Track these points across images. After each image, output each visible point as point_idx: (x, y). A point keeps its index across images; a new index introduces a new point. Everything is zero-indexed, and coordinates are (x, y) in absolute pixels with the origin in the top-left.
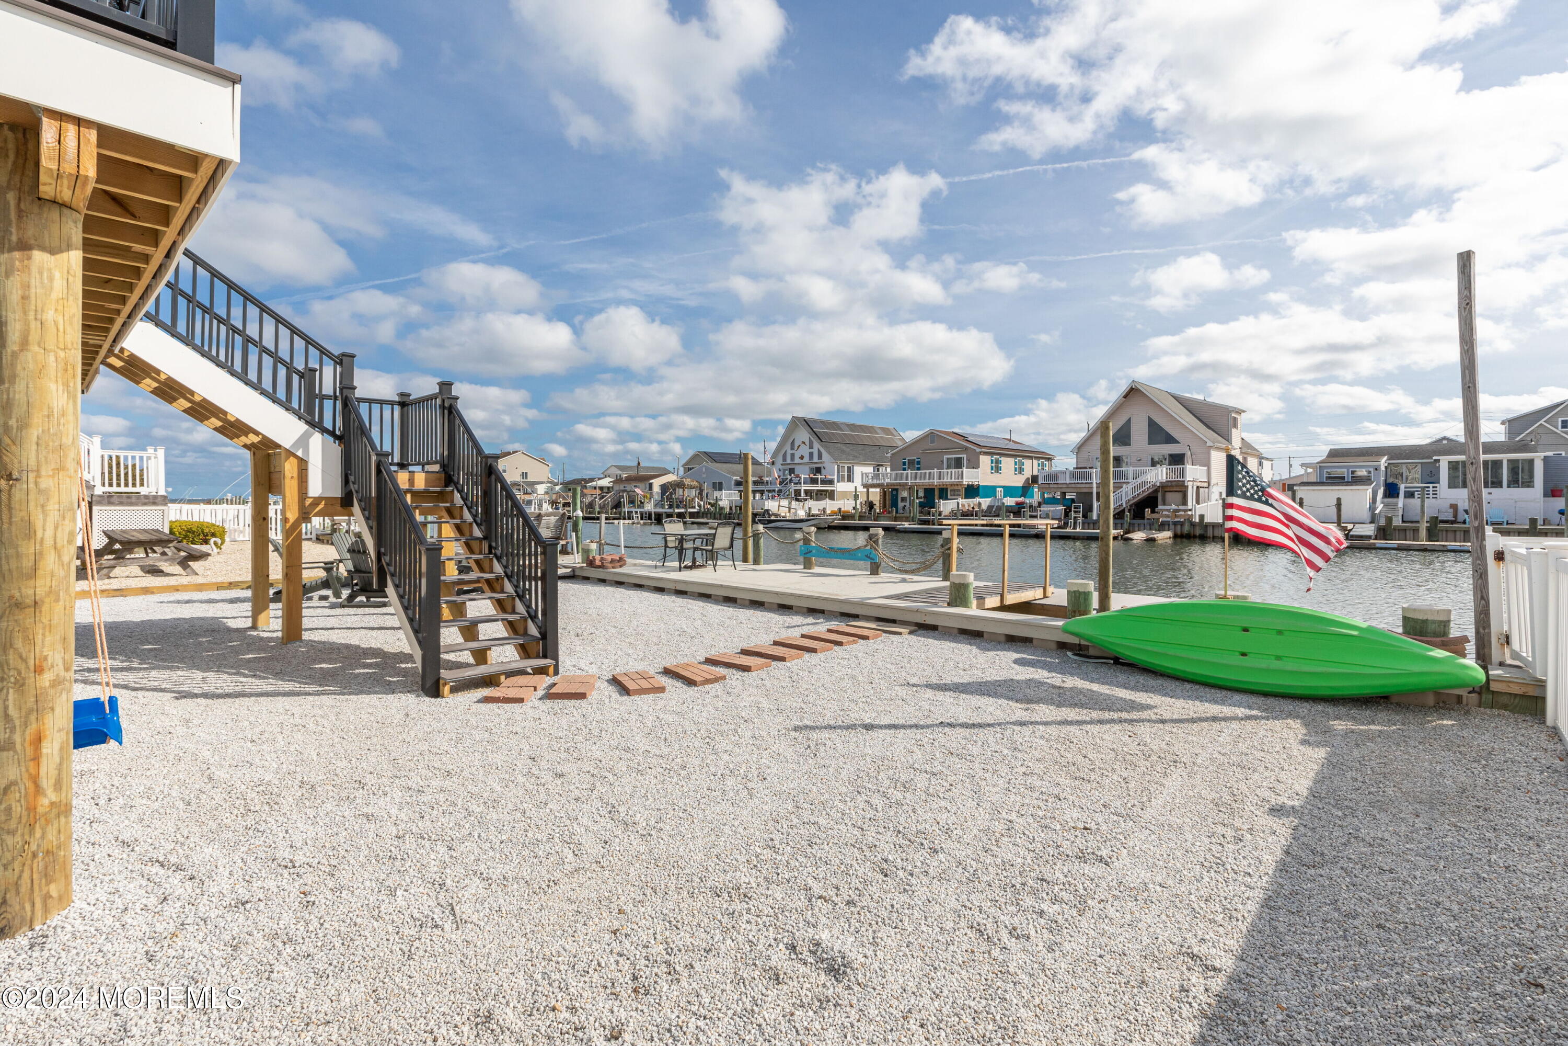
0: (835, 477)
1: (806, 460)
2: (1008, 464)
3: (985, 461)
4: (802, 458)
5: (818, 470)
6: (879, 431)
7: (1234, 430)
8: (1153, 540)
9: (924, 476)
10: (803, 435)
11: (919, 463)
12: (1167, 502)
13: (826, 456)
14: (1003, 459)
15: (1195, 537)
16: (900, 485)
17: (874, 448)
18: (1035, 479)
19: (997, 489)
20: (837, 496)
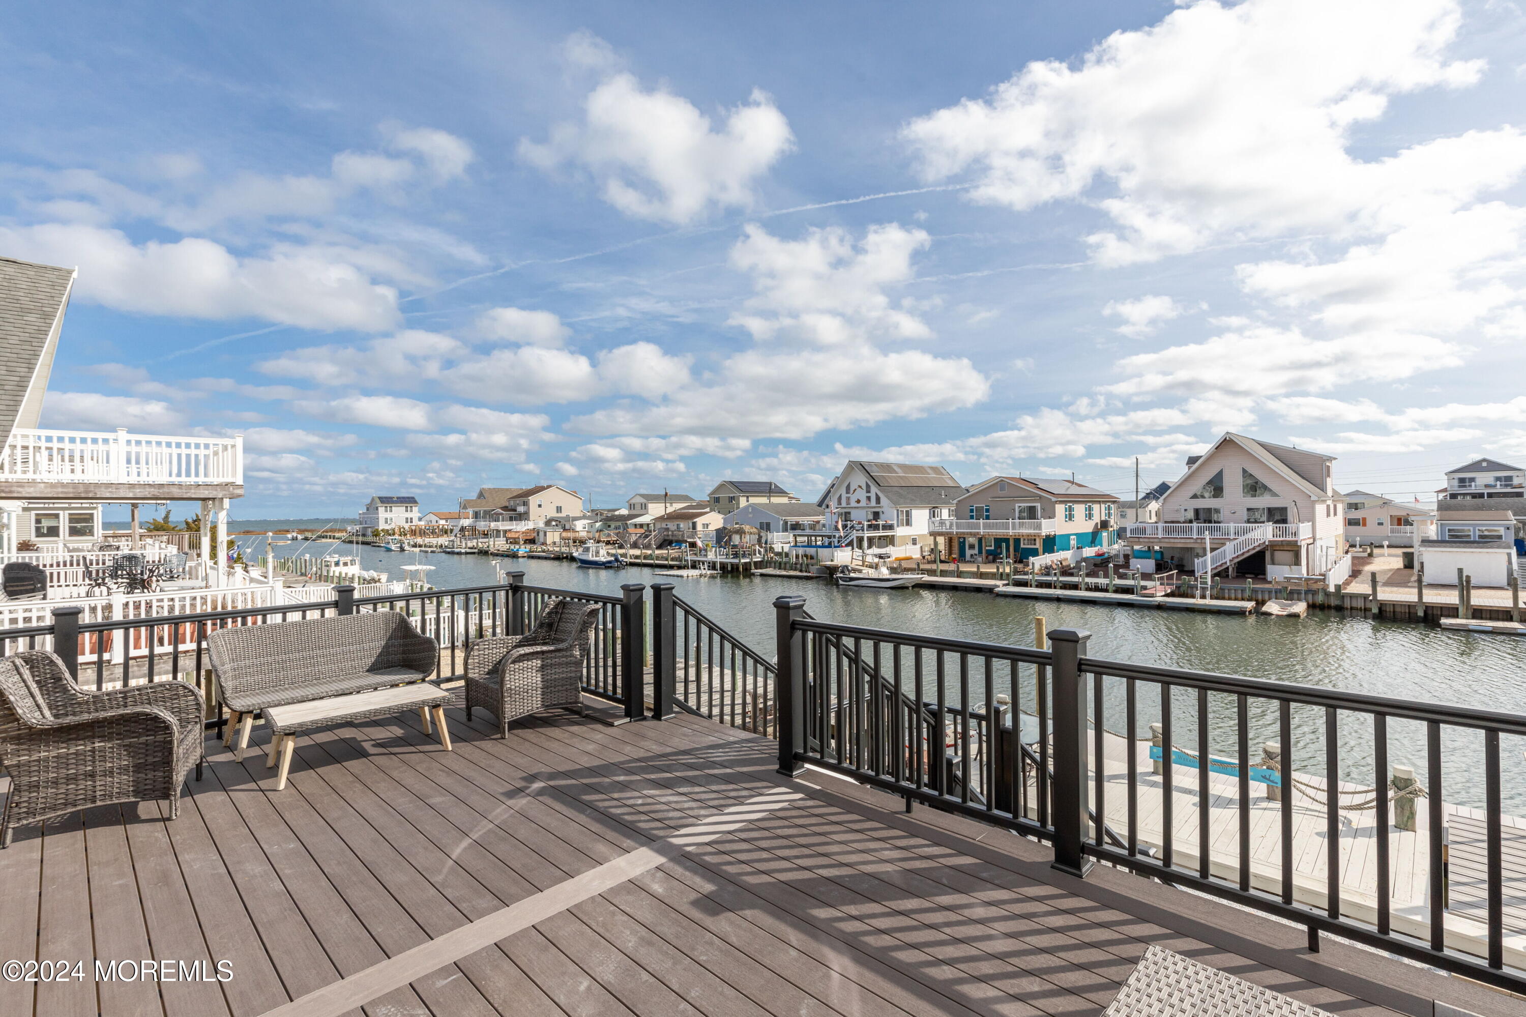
0: (895, 522)
1: (864, 503)
2: (1079, 510)
3: (1060, 509)
4: (858, 501)
5: (876, 515)
6: (929, 471)
7: (1327, 478)
8: (1296, 616)
9: (996, 526)
10: (859, 480)
11: (987, 510)
12: (1276, 561)
13: (884, 500)
14: (1076, 506)
15: (1329, 609)
16: (967, 533)
17: (928, 489)
18: (1104, 525)
19: (1072, 537)
20: (897, 541)
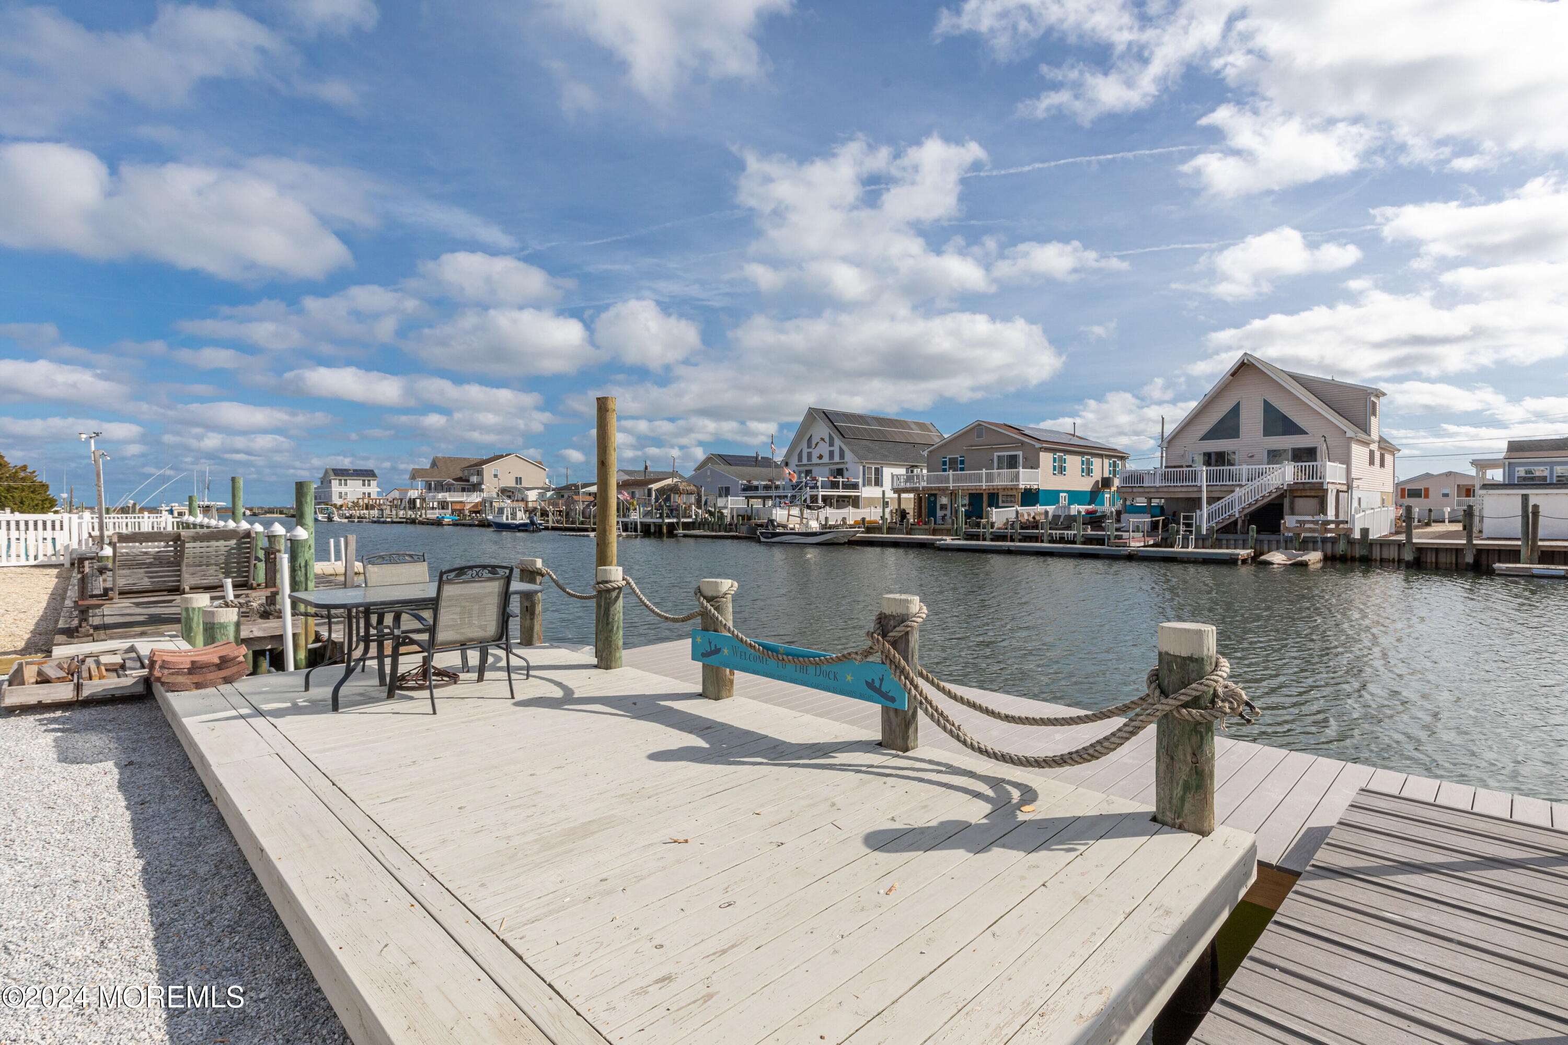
0: (860, 481)
1: (826, 459)
2: (1073, 463)
3: (1046, 459)
4: (821, 457)
5: (840, 472)
6: (913, 426)
7: (1373, 418)
9: (969, 478)
10: (822, 430)
11: (962, 462)
12: (1296, 511)
13: (849, 456)
14: (1067, 457)
15: (1353, 559)
16: (939, 489)
17: (908, 446)
18: (1106, 482)
19: (1061, 494)
20: (861, 503)
